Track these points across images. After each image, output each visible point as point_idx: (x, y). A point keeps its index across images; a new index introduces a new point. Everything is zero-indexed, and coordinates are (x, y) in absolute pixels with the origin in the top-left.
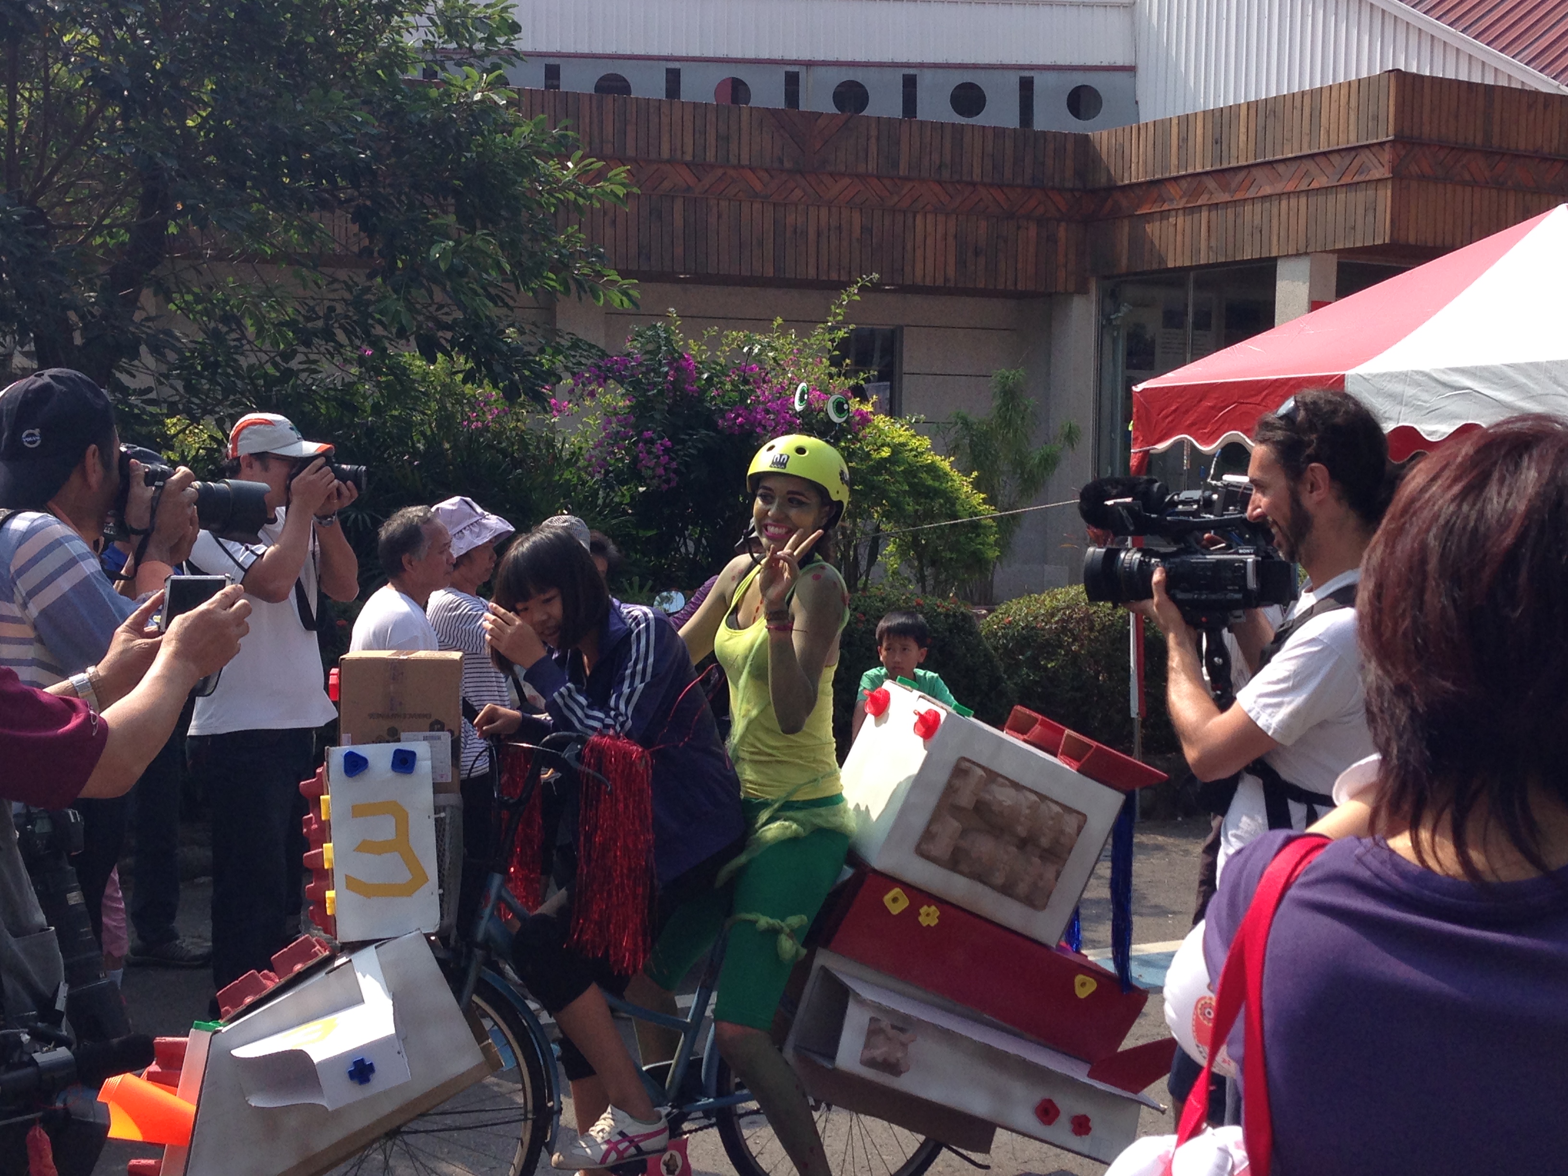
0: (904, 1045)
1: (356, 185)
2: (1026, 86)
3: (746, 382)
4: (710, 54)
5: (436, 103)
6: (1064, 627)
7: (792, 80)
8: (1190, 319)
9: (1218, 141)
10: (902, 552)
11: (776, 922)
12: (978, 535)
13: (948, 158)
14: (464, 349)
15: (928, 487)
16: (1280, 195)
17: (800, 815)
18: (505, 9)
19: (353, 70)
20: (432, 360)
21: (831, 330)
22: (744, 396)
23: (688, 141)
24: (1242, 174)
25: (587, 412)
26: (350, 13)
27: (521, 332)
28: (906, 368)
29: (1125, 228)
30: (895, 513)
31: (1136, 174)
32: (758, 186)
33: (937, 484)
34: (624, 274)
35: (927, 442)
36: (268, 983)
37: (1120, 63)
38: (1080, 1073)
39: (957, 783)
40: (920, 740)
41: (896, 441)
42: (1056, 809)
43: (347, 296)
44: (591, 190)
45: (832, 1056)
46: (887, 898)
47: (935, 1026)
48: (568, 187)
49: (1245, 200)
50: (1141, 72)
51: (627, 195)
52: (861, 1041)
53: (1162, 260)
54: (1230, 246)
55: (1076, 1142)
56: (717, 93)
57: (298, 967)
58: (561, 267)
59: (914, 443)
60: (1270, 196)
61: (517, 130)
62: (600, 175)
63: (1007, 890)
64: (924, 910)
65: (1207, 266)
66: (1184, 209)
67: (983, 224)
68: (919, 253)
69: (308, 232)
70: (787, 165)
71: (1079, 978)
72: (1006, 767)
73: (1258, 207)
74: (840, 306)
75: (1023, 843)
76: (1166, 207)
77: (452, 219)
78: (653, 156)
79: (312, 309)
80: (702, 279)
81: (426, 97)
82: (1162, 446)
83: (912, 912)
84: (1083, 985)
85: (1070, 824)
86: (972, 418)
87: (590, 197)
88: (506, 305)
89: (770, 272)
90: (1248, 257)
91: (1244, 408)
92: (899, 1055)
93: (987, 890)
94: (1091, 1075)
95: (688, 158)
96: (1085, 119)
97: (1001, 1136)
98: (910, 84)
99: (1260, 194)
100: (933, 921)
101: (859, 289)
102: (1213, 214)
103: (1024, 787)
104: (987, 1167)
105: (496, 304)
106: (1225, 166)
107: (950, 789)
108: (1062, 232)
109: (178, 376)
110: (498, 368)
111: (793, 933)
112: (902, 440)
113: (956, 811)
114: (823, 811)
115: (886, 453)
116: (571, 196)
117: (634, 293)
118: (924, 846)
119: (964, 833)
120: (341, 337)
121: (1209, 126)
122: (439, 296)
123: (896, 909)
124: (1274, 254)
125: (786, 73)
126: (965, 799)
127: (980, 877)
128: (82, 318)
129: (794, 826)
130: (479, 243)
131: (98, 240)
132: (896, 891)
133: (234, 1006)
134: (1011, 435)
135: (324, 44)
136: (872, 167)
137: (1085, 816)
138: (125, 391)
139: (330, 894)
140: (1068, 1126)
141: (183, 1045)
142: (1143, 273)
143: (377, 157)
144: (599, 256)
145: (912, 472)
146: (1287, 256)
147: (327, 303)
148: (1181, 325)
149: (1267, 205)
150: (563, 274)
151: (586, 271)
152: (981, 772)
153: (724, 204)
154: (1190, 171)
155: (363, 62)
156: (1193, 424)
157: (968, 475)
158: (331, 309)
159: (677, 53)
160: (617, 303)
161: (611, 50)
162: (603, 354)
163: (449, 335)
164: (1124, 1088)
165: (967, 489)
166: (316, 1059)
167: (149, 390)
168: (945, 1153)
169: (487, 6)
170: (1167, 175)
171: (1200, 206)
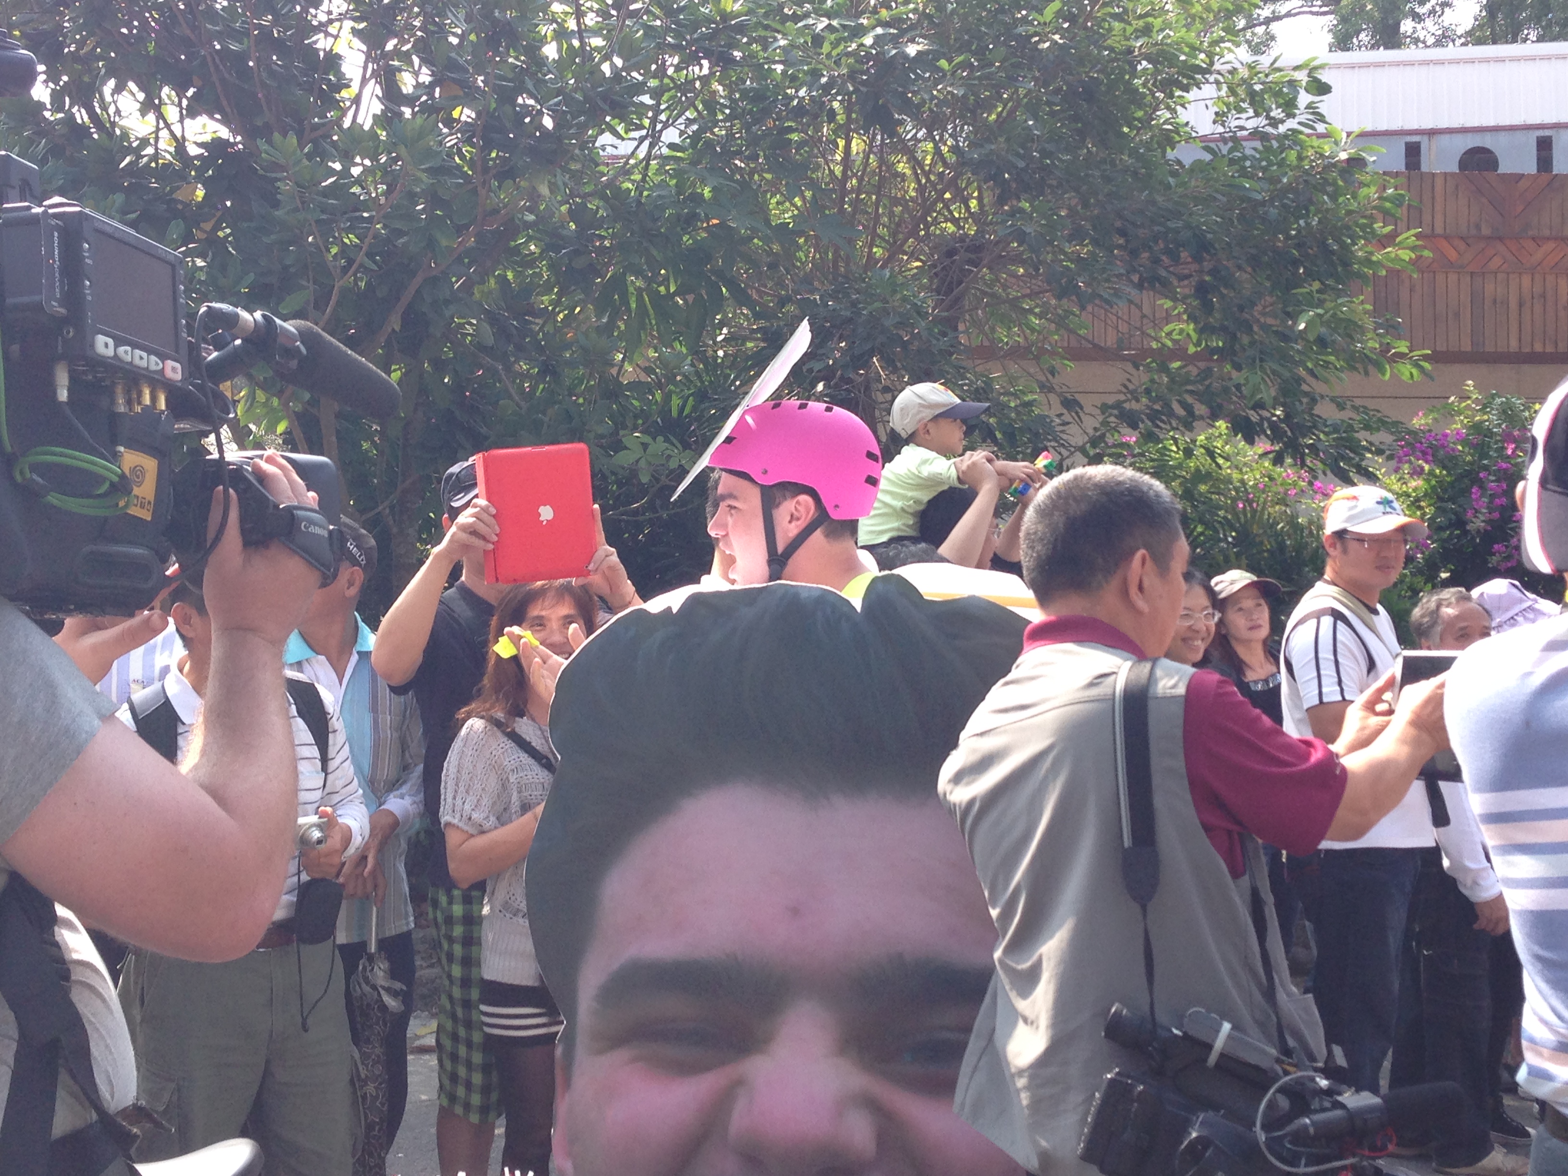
7: (1413, 151)
70: (1486, 231)
117: (1427, 365)
125: (1407, 144)
151: (1372, 344)
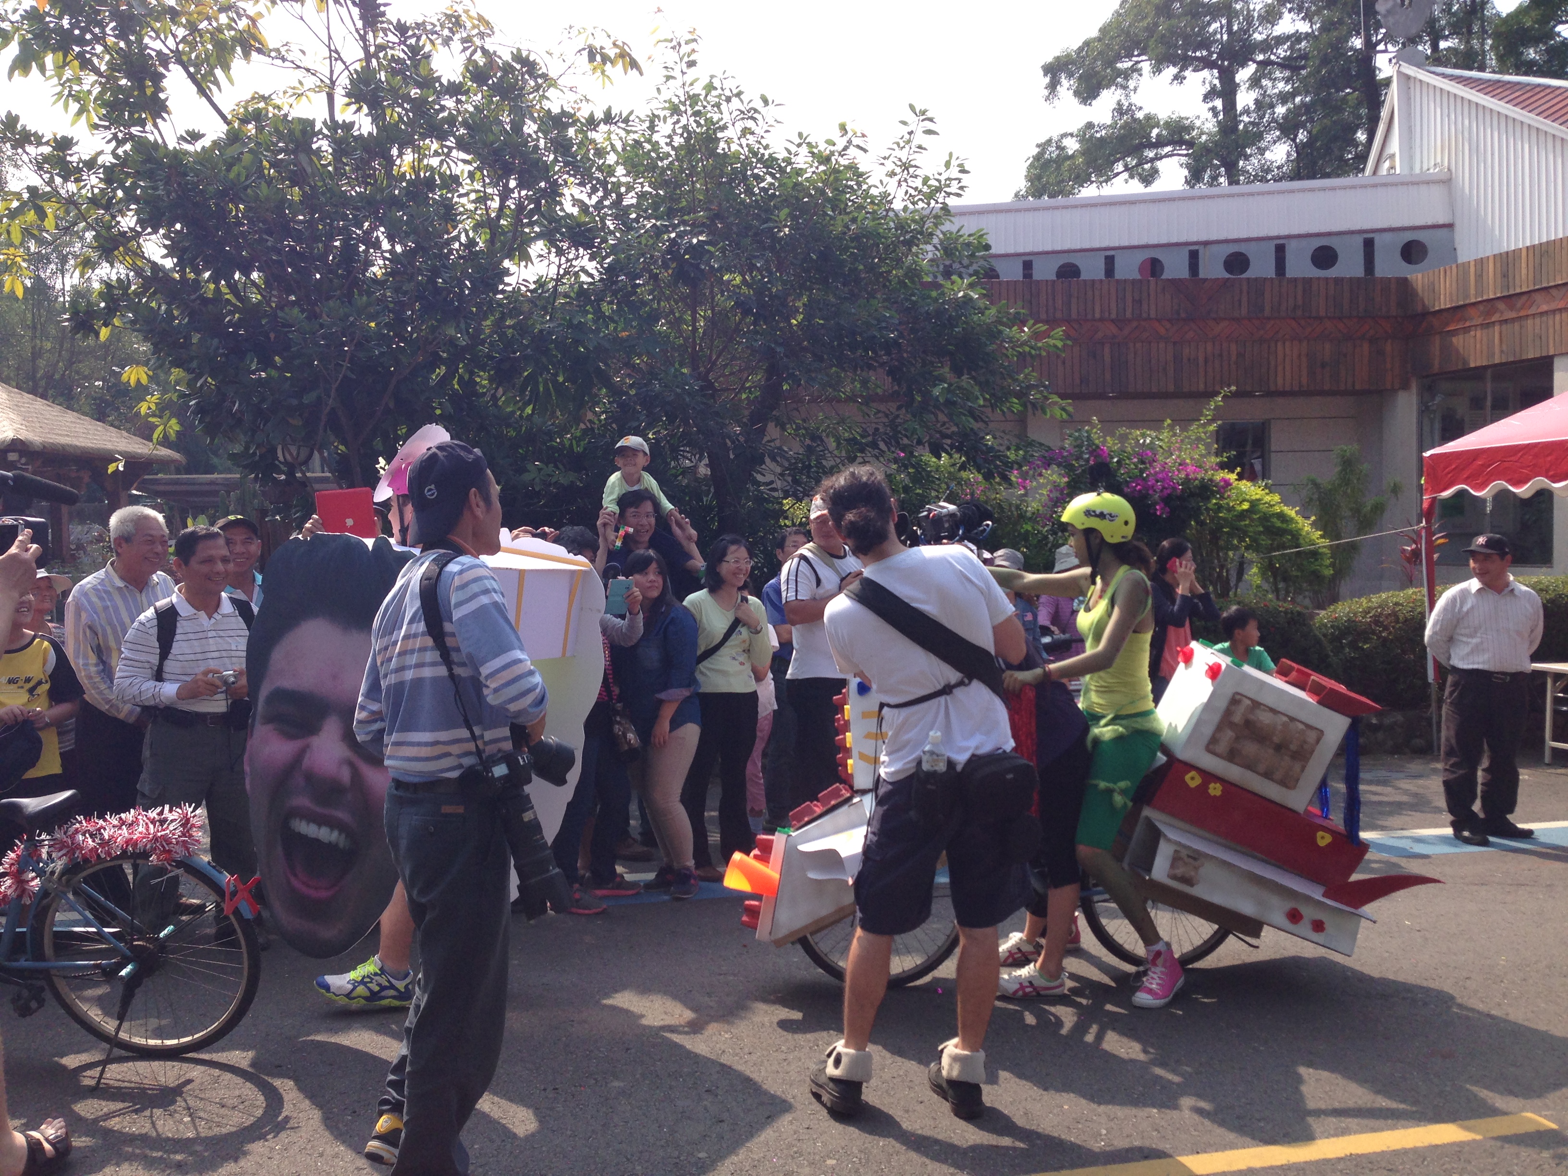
0: (1196, 869)
1: (888, 354)
2: (1369, 244)
3: (1143, 463)
4: (1136, 243)
5: (936, 300)
6: (1376, 620)
7: (1194, 256)
8: (1489, 403)
9: (1505, 276)
10: (1263, 573)
11: (1111, 785)
12: (1316, 560)
13: (1300, 302)
14: (959, 450)
15: (1279, 528)
16: (1554, 312)
17: (1124, 722)
18: (981, 236)
19: (890, 282)
20: (939, 457)
21: (1204, 426)
22: (1142, 471)
23: (1113, 305)
24: (1524, 298)
25: (1041, 486)
26: (887, 247)
27: (994, 438)
28: (1273, 448)
29: (1437, 341)
30: (1255, 546)
31: (1444, 302)
32: (1162, 331)
33: (1284, 526)
34: (1063, 397)
35: (1277, 498)
36: (816, 809)
37: (1441, 222)
38: (1316, 893)
39: (1233, 708)
40: (1209, 681)
41: (1254, 498)
42: (1301, 726)
43: (886, 420)
44: (1040, 345)
45: (1149, 870)
46: (1187, 778)
47: (1216, 858)
48: (1024, 343)
49: (1527, 316)
50: (1458, 228)
51: (1064, 345)
52: (1167, 865)
53: (1465, 362)
54: (1518, 349)
55: (1315, 936)
56: (1141, 269)
57: (833, 802)
58: (1021, 395)
59: (1268, 498)
60: (1546, 312)
61: (987, 312)
62: (1046, 334)
63: (1267, 775)
64: (1212, 785)
65: (1501, 364)
66: (1482, 325)
67: (1328, 346)
68: (1280, 368)
69: (864, 383)
70: (1183, 315)
71: (1320, 834)
72: (1268, 700)
73: (1538, 320)
74: (1210, 410)
75: (1278, 748)
76: (1467, 324)
77: (947, 369)
78: (1089, 317)
79: (865, 430)
80: (1125, 395)
81: (929, 297)
82: (1446, 494)
83: (1204, 787)
84: (1323, 838)
85: (1312, 736)
86: (1319, 481)
87: (1040, 348)
88: (983, 421)
89: (1171, 388)
90: (1531, 356)
91: (1506, 464)
92: (1193, 873)
93: (1255, 776)
94: (1325, 895)
95: (1113, 316)
96: (1416, 263)
97: (1266, 932)
98: (1280, 250)
99: (1540, 310)
100: (1218, 793)
101: (1223, 397)
102: (1504, 327)
103: (1279, 712)
104: (1257, 947)
105: (976, 421)
106: (1512, 292)
107: (1228, 713)
108: (1388, 347)
109: (789, 475)
110: (980, 461)
111: (1123, 792)
112: (1258, 497)
113: (1232, 725)
114: (1139, 719)
115: (1246, 506)
116: (1027, 349)
117: (1070, 409)
118: (1211, 747)
119: (1237, 738)
120: (882, 446)
121: (1498, 265)
122: (942, 417)
123: (1193, 784)
124: (1551, 353)
125: (1190, 251)
126: (1237, 718)
127: (1249, 766)
128: (733, 442)
129: (1121, 729)
130: (964, 384)
131: (744, 396)
132: (1193, 773)
133: (799, 821)
134: (1349, 491)
135: (871, 268)
136: (1244, 311)
137: (1322, 732)
138: (759, 484)
139: (850, 762)
140: (1309, 926)
141: (771, 841)
142: (1454, 372)
143: (901, 335)
144: (1045, 386)
145: (1266, 518)
146: (1562, 354)
147: (874, 426)
148: (1482, 408)
149: (1544, 318)
150: (1024, 399)
151: (1038, 396)
152: (1248, 702)
153: (1139, 345)
154: (1485, 298)
155: (896, 276)
156: (1468, 478)
157: (1308, 518)
158: (877, 429)
159: (1112, 245)
160: (1058, 415)
161: (1066, 247)
162: (1049, 449)
163: (949, 441)
164: (1347, 904)
165: (1307, 528)
166: (843, 854)
167: (772, 482)
168: (1231, 937)
169: (970, 235)
170: (1467, 302)
171: (1494, 323)
